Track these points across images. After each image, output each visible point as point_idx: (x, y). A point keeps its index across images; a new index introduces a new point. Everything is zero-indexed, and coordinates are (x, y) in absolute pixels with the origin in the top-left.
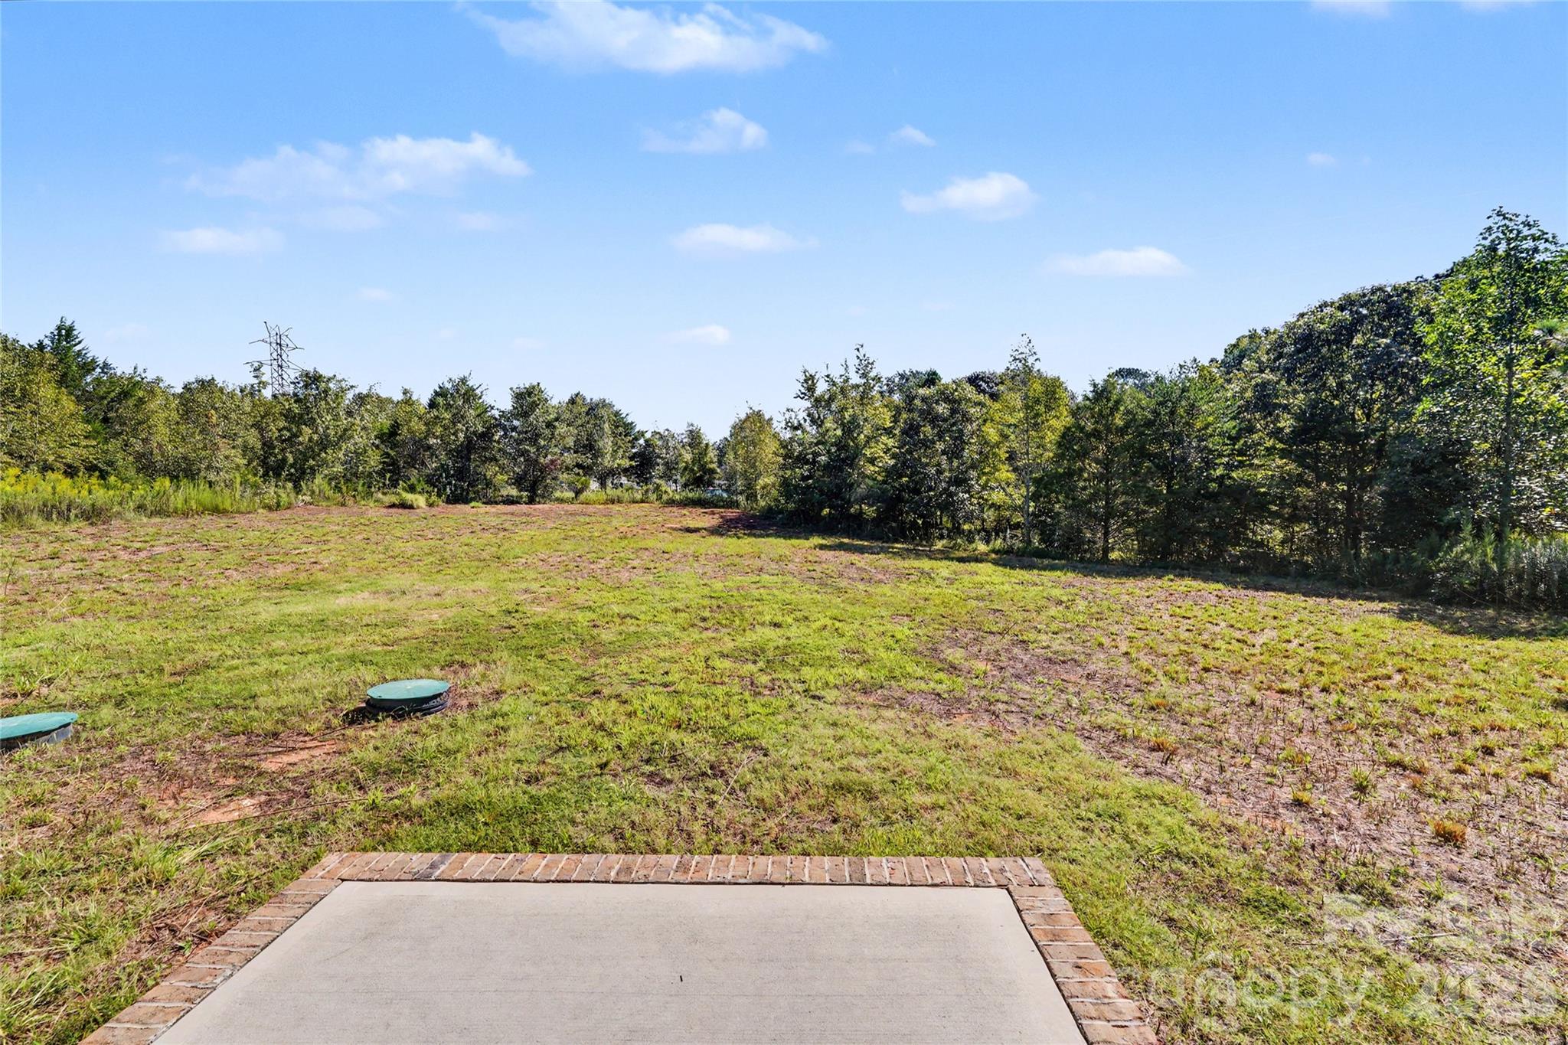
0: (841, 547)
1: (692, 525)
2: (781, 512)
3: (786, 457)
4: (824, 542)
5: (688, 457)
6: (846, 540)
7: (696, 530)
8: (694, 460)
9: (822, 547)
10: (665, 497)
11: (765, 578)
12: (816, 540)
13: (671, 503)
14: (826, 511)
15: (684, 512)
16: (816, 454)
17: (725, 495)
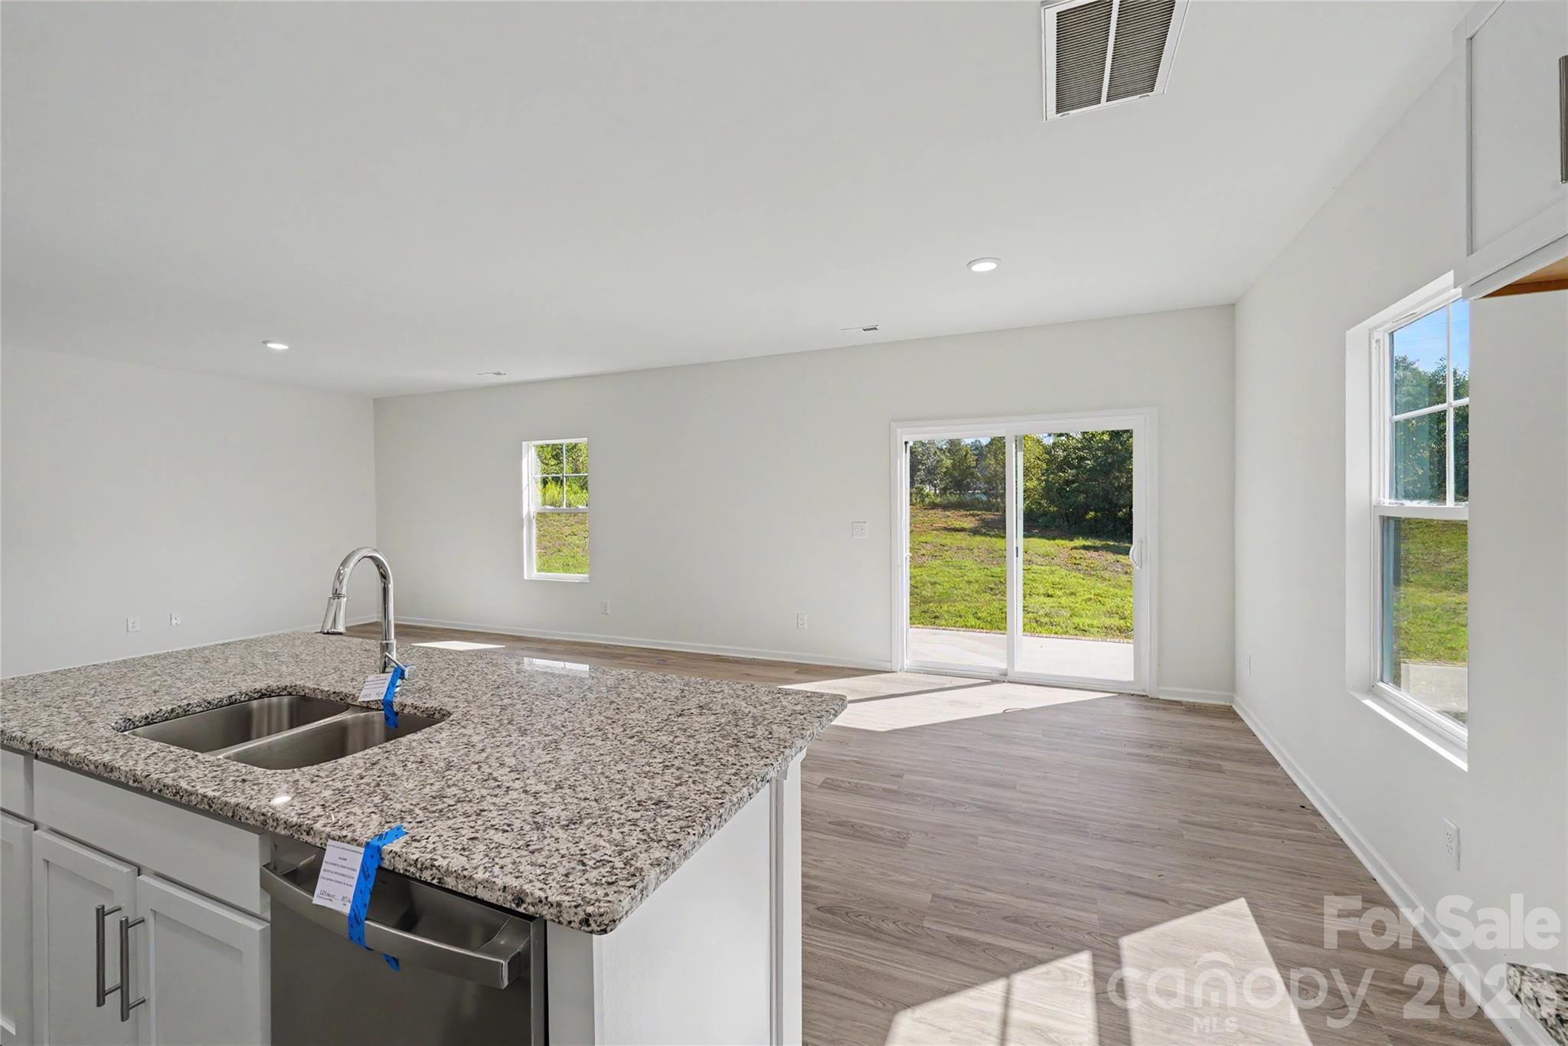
0: (1107, 548)
1: (957, 524)
2: (1045, 514)
3: (1049, 462)
4: (1088, 543)
5: (948, 463)
6: (1112, 543)
7: (962, 530)
8: (953, 465)
9: (1085, 548)
10: (927, 500)
11: (1035, 567)
12: (1080, 542)
13: (934, 506)
14: (1092, 514)
15: (948, 513)
16: (1082, 459)
17: (984, 498)
